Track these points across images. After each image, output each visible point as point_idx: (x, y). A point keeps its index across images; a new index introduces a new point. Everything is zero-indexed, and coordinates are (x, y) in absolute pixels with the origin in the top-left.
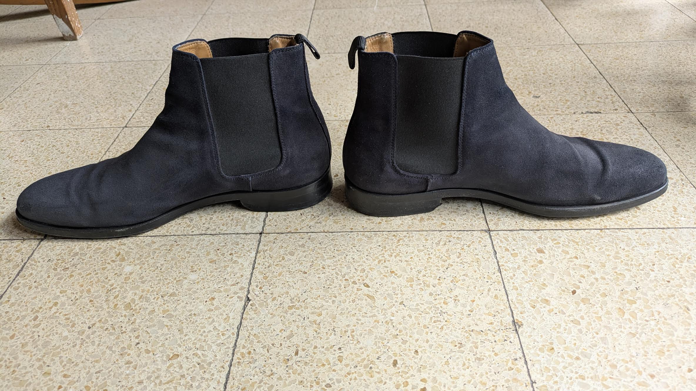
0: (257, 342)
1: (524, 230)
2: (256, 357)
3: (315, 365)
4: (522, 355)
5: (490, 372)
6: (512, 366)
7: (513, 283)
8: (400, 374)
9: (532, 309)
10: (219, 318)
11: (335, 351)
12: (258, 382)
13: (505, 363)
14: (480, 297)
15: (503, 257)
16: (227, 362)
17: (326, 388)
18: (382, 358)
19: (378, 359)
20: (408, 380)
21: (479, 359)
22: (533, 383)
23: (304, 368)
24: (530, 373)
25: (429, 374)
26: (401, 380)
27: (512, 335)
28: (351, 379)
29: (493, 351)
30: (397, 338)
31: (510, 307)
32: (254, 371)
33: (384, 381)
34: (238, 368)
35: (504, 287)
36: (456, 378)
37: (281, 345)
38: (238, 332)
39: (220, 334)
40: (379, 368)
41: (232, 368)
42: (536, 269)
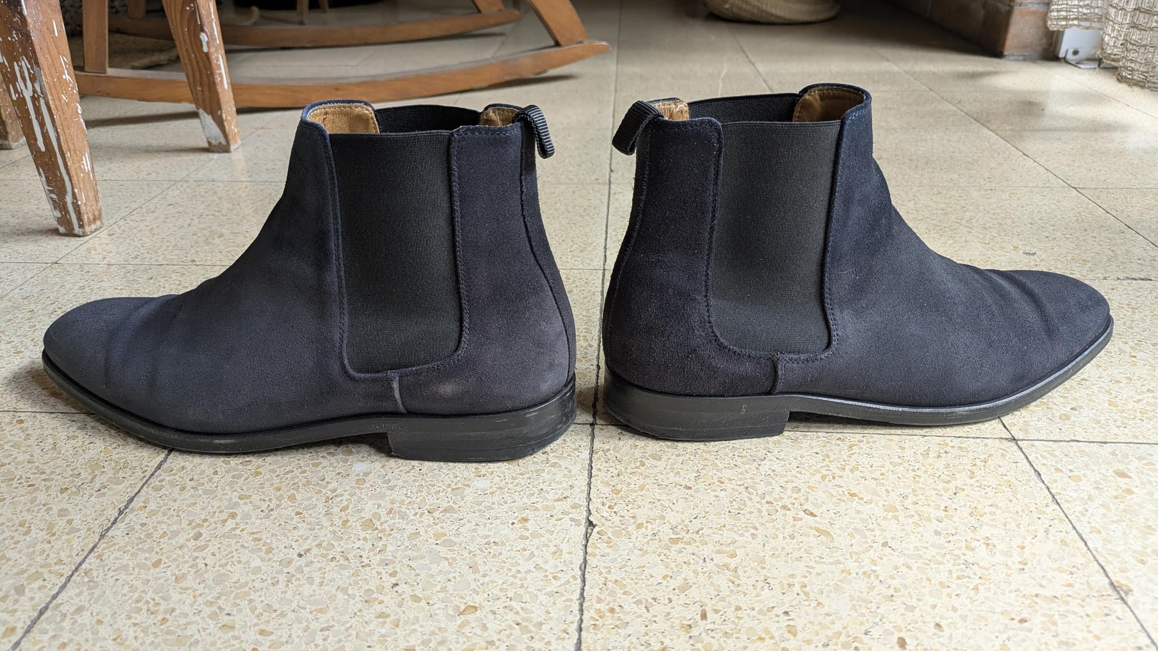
0: (623, 594)
1: (1078, 441)
2: (628, 618)
3: (744, 637)
7: (1089, 522)
10: (542, 551)
11: (777, 616)
14: (1033, 541)
15: (1055, 481)
16: (572, 623)
18: (875, 632)
19: (866, 634)
21: (1065, 644)
27: (1118, 607)
29: (1090, 632)
30: (892, 601)
31: (1097, 561)
34: (595, 634)
35: (1074, 527)
37: (670, 601)
38: (584, 575)
39: (550, 577)
42: (1123, 502)
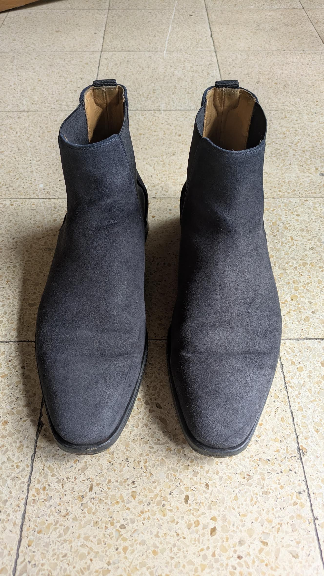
0: (52, 476)
1: (309, 339)
2: (51, 494)
3: (109, 502)
4: (306, 487)
5: (276, 508)
6: (297, 501)
7: (299, 403)
8: (192, 512)
10: (12, 446)
11: (128, 485)
12: (54, 524)
13: (290, 497)
14: (268, 419)
15: (289, 372)
16: (22, 499)
17: (120, 530)
18: (174, 494)
19: (170, 494)
20: (199, 519)
21: (266, 493)
22: (315, 519)
23: (99, 506)
24: (313, 507)
25: (219, 511)
26: (193, 519)
27: (297, 464)
28: (144, 519)
29: (279, 484)
30: (188, 469)
31: (296, 431)
32: (49, 511)
33: (176, 520)
34: (34, 506)
35: (290, 407)
36: (245, 516)
37: (76, 478)
38: (33, 463)
39: (15, 466)
40: (172, 505)
41: (28, 506)
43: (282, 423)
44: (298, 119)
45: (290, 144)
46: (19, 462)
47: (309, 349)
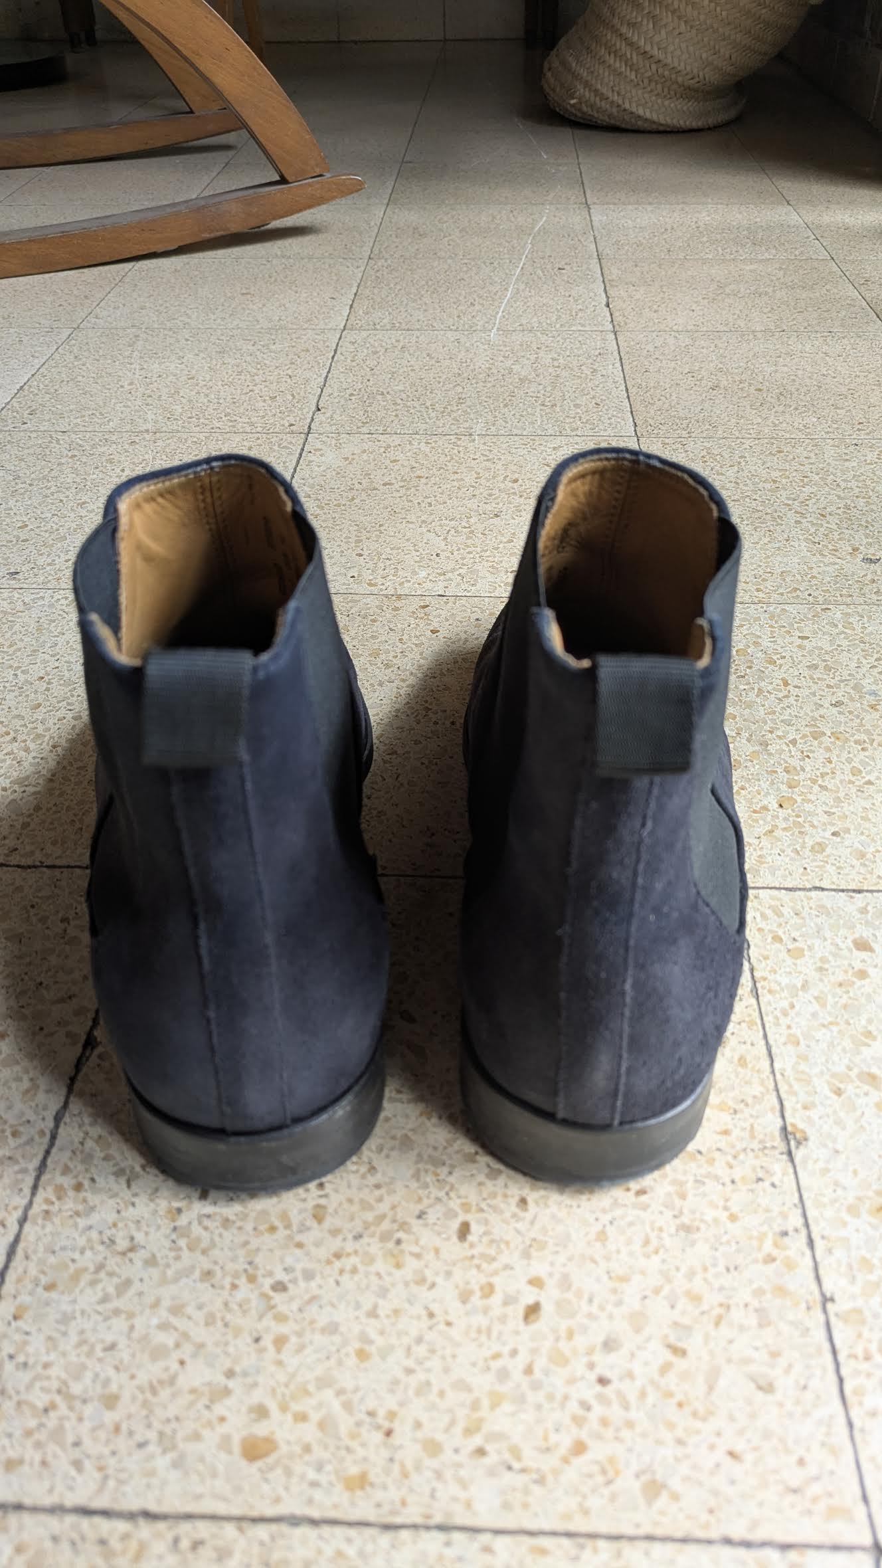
0: (103, 1159)
1: (823, 889)
2: (95, 1200)
3: (249, 1226)
4: (801, 1221)
5: (715, 1265)
6: (775, 1252)
7: (789, 1027)
8: (476, 1261)
9: (835, 1097)
10: (10, 1088)
11: (307, 1190)
12: (92, 1269)
13: (755, 1243)
15: (766, 958)
16: (15, 1208)
17: (271, 1293)
18: (431, 1217)
19: (419, 1217)
20: (496, 1280)
21: (687, 1229)
22: (826, 1300)
23: (221, 1235)
24: (821, 1272)
25: (552, 1264)
26: (476, 1279)
27: (779, 1167)
28: (341, 1272)
29: (726, 1208)
30: (473, 1162)
31: (777, 1091)
32: (84, 1238)
33: (430, 1278)
34: (43, 1227)
35: (765, 1036)
36: (624, 1279)
38: (57, 1126)
39: (8, 1134)
40: (422, 1243)
41: (27, 1227)
42: (848, 992)
43: (740, 1069)
44: (812, 455)
45: (790, 502)
46: (21, 1125)
47: (822, 909)
